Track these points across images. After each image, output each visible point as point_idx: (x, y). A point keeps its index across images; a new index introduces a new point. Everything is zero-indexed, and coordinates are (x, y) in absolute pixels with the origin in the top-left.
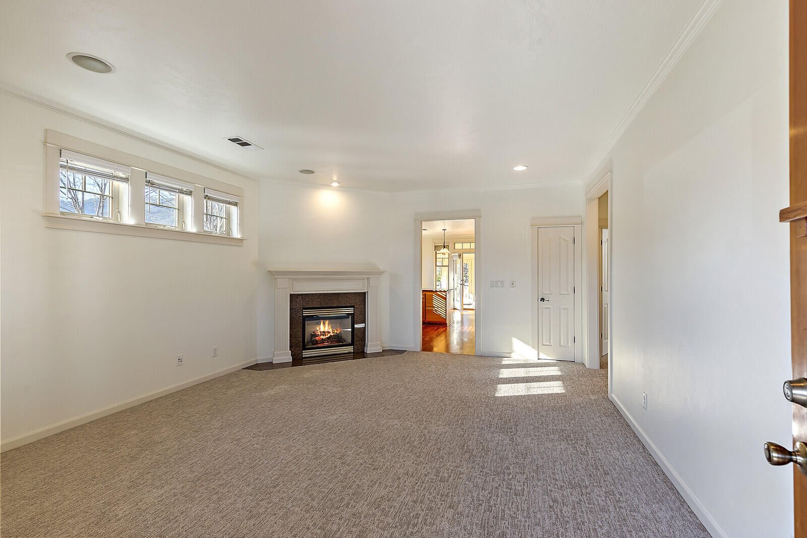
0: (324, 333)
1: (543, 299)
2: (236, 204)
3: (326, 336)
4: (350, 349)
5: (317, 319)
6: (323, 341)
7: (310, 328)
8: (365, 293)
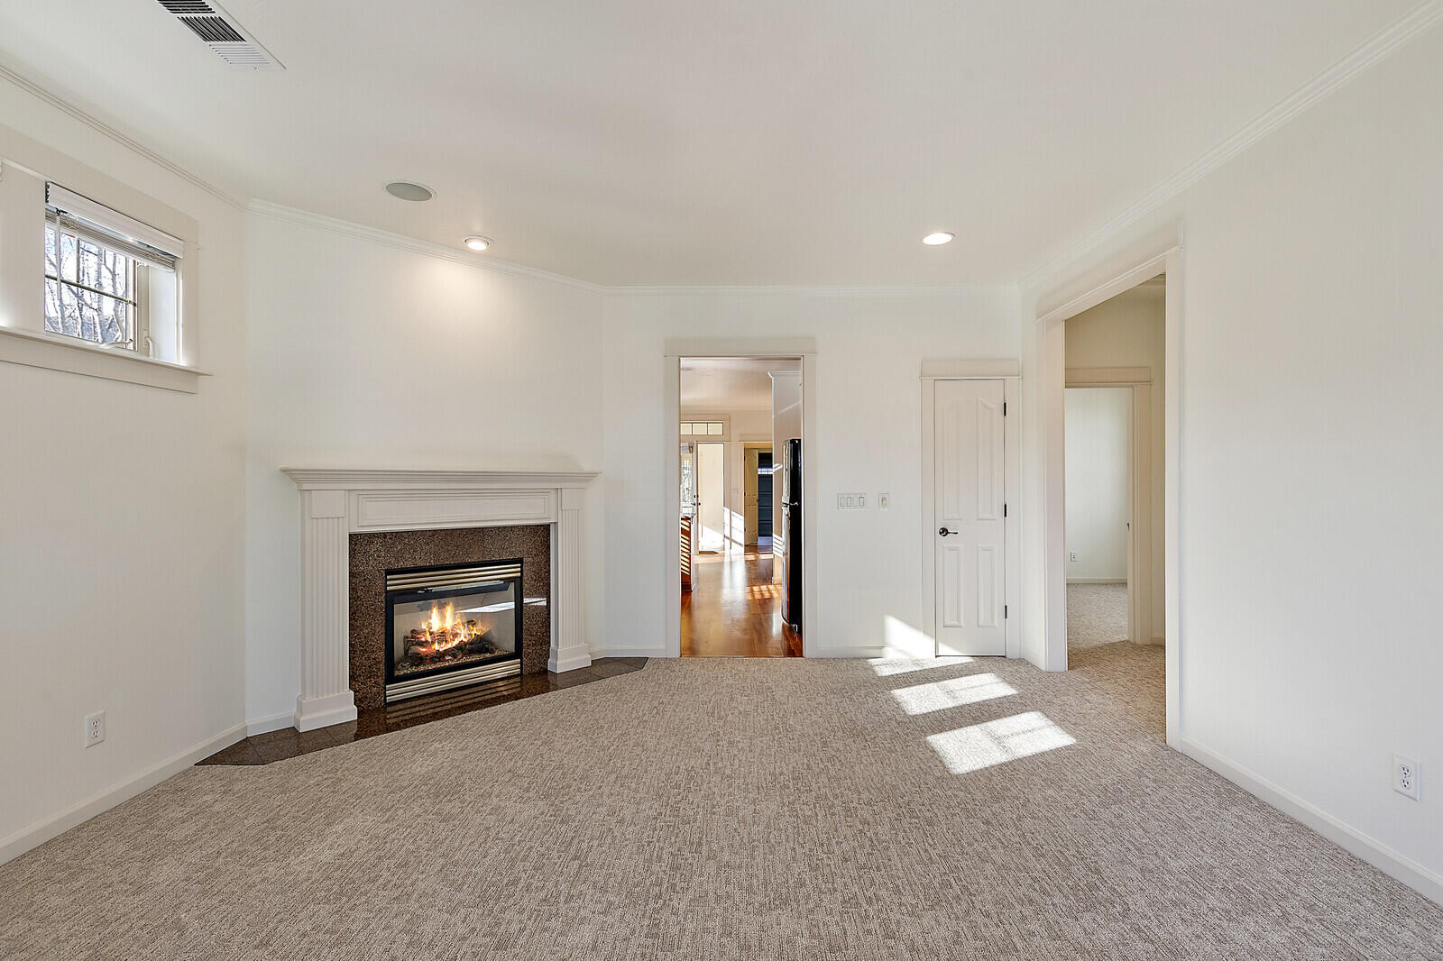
0: (442, 636)
1: (944, 532)
2: (170, 261)
3: (449, 646)
4: (512, 667)
5: (425, 597)
6: (440, 656)
7: (405, 621)
8: (547, 528)
